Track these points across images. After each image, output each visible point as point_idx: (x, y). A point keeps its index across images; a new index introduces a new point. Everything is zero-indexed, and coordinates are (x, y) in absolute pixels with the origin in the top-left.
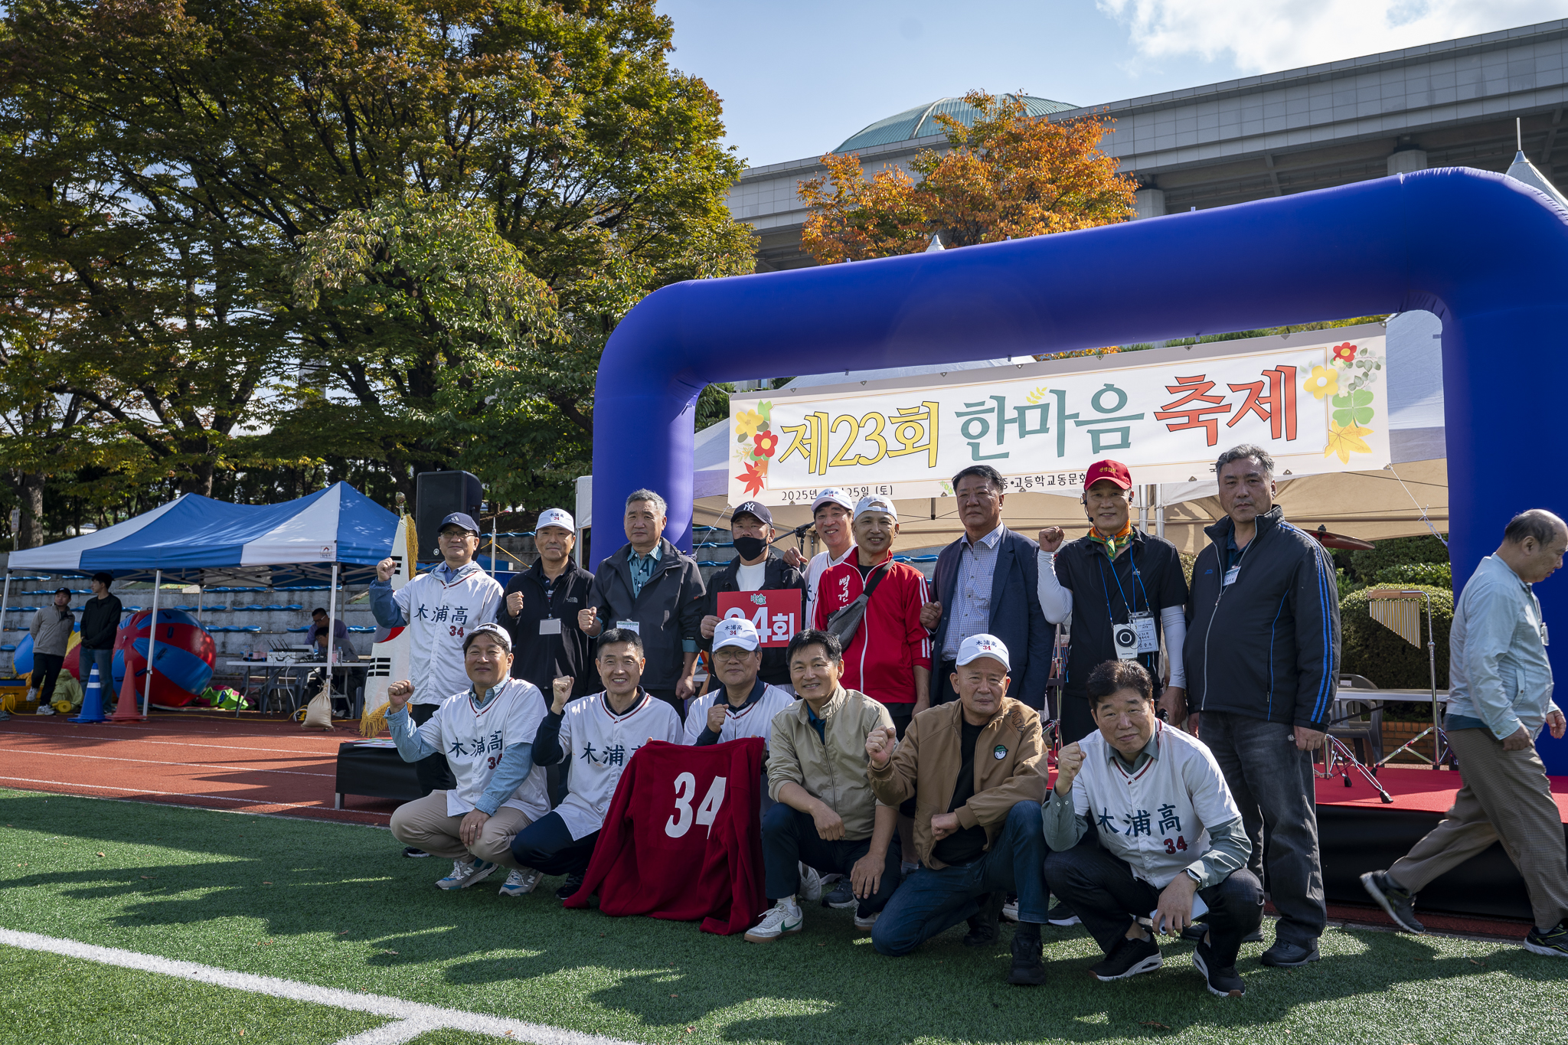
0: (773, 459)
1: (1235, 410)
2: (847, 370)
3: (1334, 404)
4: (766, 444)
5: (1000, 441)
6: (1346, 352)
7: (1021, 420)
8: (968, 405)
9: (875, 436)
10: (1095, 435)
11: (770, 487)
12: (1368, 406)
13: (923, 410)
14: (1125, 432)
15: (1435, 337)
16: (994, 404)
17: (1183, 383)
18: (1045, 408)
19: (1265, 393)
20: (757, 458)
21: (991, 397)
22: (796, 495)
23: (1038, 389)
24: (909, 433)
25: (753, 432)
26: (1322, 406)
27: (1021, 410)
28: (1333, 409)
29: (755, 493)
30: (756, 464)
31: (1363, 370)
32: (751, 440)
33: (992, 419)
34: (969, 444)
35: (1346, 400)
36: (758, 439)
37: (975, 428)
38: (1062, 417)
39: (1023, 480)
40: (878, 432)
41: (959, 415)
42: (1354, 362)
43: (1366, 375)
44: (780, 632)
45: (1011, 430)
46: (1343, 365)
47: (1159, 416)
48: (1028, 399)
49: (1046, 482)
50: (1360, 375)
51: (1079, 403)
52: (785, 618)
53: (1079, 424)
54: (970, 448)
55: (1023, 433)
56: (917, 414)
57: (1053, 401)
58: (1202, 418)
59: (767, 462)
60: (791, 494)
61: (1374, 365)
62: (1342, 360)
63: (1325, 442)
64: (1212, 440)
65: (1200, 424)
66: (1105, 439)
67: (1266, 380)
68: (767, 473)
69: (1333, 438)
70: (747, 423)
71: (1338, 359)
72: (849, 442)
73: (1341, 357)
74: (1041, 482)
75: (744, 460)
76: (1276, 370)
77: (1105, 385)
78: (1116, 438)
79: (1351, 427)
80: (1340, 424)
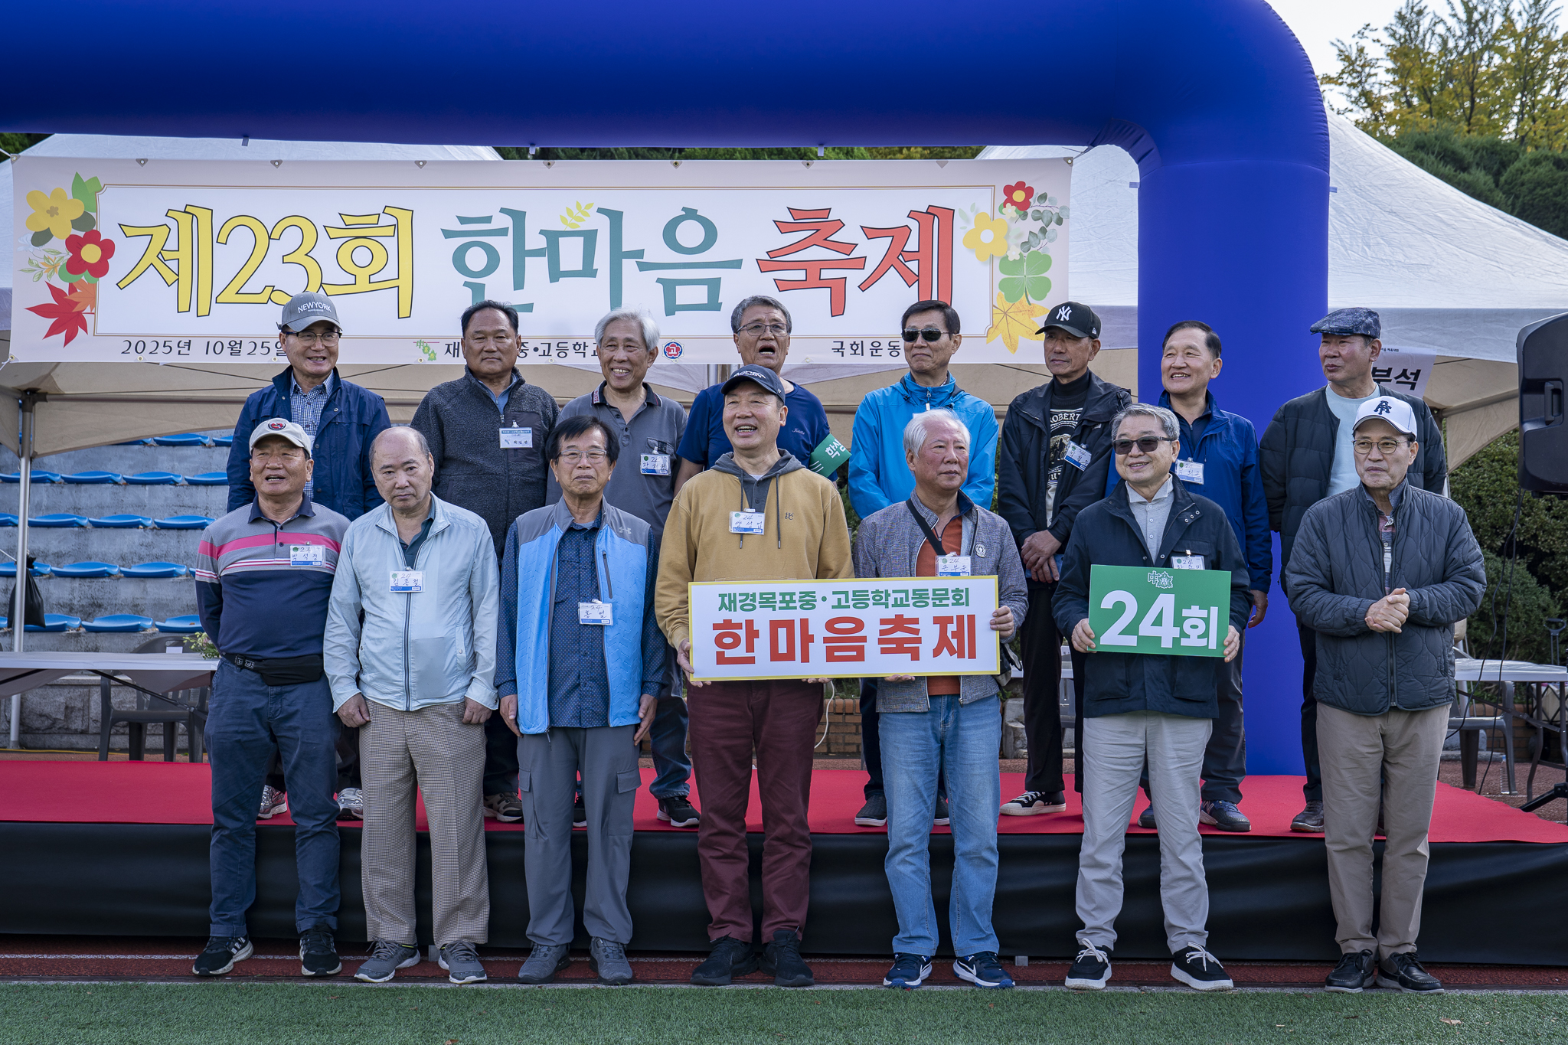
0: (105, 285)
1: (871, 266)
2: (246, 136)
3: (1002, 270)
4: (91, 254)
5: (519, 284)
6: (1019, 196)
7: (552, 251)
8: (463, 220)
9: (299, 257)
10: (669, 287)
11: (99, 331)
12: (1044, 275)
13: (385, 220)
14: (714, 285)
15: (1132, 185)
16: (507, 222)
17: (800, 219)
18: (590, 237)
19: (912, 245)
20: (74, 278)
21: (503, 210)
22: (151, 347)
23: (578, 205)
24: (362, 257)
25: (63, 230)
26: (987, 269)
27: (553, 237)
28: (1000, 276)
29: (68, 340)
30: (72, 289)
31: (1040, 224)
32: (58, 246)
33: (504, 246)
34: (466, 284)
35: (1017, 265)
36: (74, 244)
37: (476, 259)
38: (617, 255)
39: (554, 347)
40: (306, 247)
41: (448, 234)
42: (1030, 211)
43: (1043, 230)
45: (537, 268)
46: (1015, 215)
47: (764, 266)
48: (564, 220)
50: (1036, 231)
51: (643, 234)
53: (644, 267)
54: (469, 291)
55: (555, 274)
56: (376, 225)
57: (603, 225)
58: (826, 274)
59: (94, 286)
60: (141, 345)
61: (1055, 218)
62: (1014, 207)
63: (987, 323)
64: (838, 308)
65: (821, 283)
66: (684, 294)
67: (914, 225)
68: (93, 306)
69: (998, 317)
70: (48, 212)
71: (1008, 205)
72: (252, 264)
73: (1014, 203)
74: (582, 350)
75: (44, 278)
76: (927, 213)
77: (684, 209)
78: (700, 295)
79: (1021, 303)
80: (1008, 299)
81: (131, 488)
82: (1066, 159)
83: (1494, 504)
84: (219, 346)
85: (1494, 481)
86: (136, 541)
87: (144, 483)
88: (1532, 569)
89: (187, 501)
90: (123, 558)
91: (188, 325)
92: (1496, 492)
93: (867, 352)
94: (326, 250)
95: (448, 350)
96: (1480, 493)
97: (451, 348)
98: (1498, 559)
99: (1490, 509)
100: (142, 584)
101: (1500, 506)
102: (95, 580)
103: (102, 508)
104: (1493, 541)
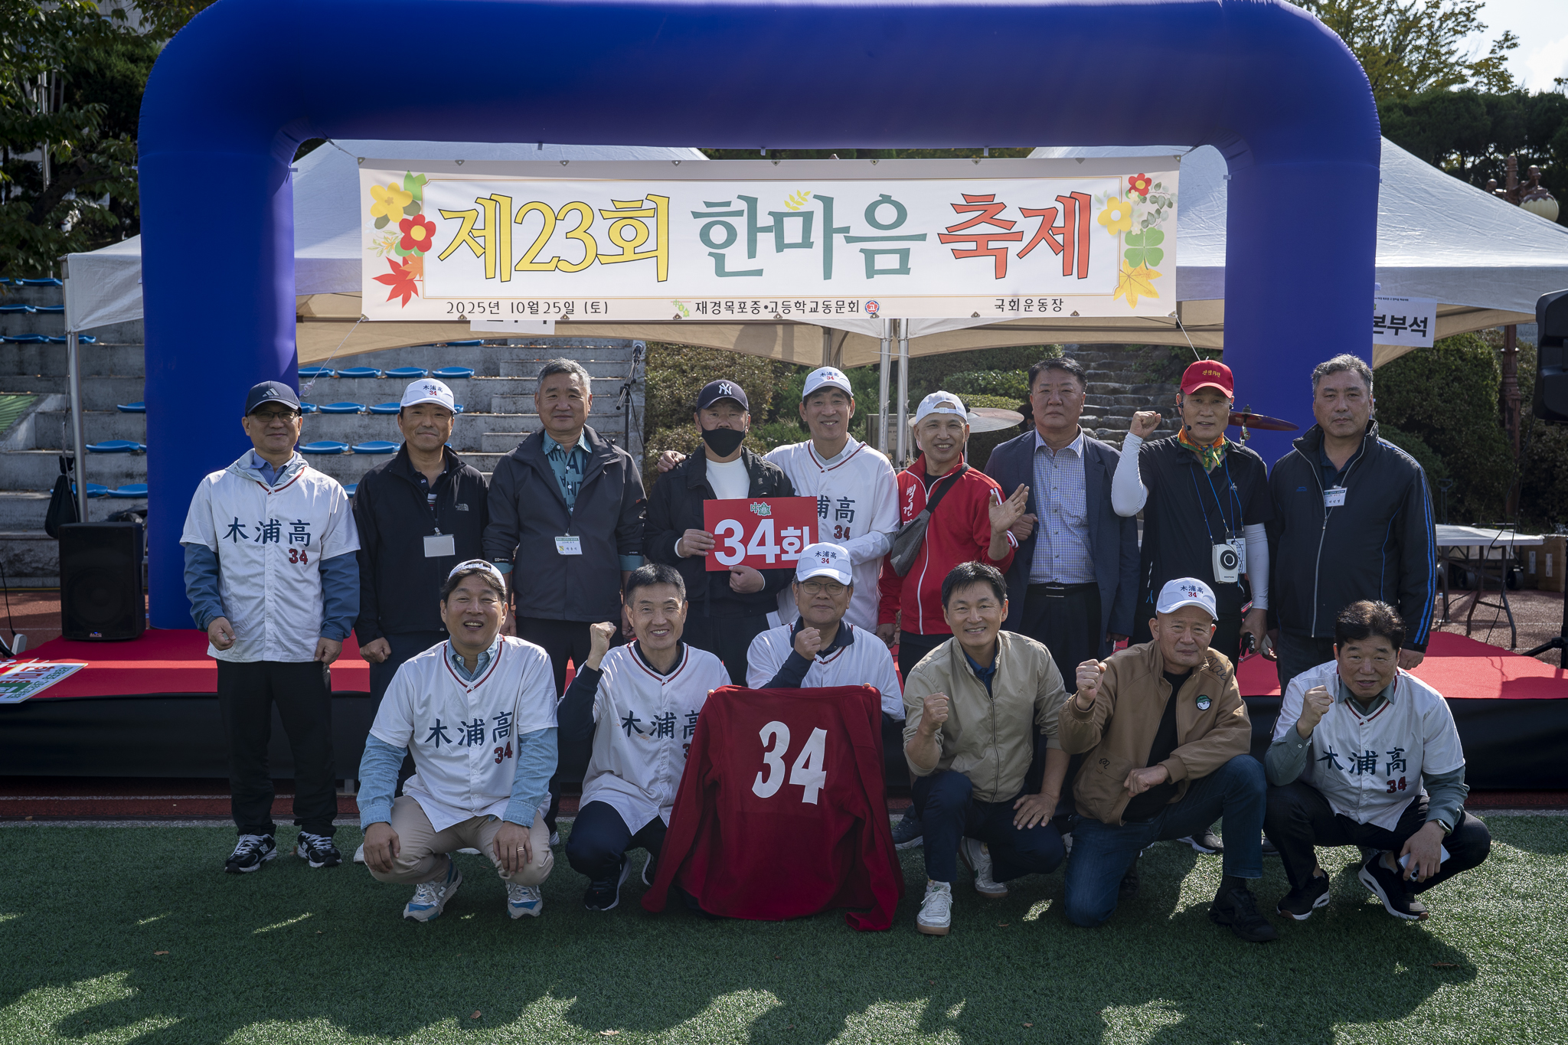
0: (430, 257)
1: (1027, 239)
2: (541, 143)
3: (1127, 242)
4: (418, 233)
5: (752, 254)
6: (1140, 185)
7: (778, 228)
8: (708, 204)
9: (579, 233)
10: (869, 255)
11: (428, 293)
12: (1158, 246)
13: (647, 205)
14: (904, 255)
15: (1223, 178)
16: (743, 206)
17: (971, 202)
18: (808, 217)
19: (1059, 222)
20: (407, 253)
21: (740, 197)
22: (468, 307)
23: (799, 193)
24: (629, 233)
25: (397, 215)
26: (1115, 242)
27: (779, 217)
28: (1125, 247)
29: (404, 302)
30: (405, 261)
31: (1156, 206)
32: (394, 226)
33: (741, 224)
34: (710, 254)
35: (1138, 238)
36: (405, 226)
37: (718, 234)
38: (829, 231)
39: (780, 305)
40: (584, 227)
41: (696, 215)
42: (1148, 196)
43: (1158, 212)
44: (791, 549)
45: (766, 241)
46: (1137, 199)
47: (944, 239)
48: (787, 204)
49: (807, 309)
50: (1153, 212)
51: (848, 214)
52: (798, 533)
53: (850, 240)
54: (712, 260)
55: (781, 246)
56: (640, 209)
57: (818, 208)
58: (992, 245)
59: (421, 259)
60: (460, 306)
61: (1167, 203)
62: (1137, 193)
63: (1115, 283)
64: (1001, 271)
65: (989, 252)
66: (881, 262)
67: (1060, 207)
68: (421, 275)
69: (1123, 279)
70: (386, 201)
71: (1133, 191)
72: (542, 240)
73: (1136, 189)
74: (801, 307)
75: (385, 254)
76: (1070, 197)
77: (881, 195)
78: (893, 262)
79: (1141, 268)
80: (1131, 264)
81: (344, 380)
82: (1175, 157)
83: (1400, 392)
84: (521, 306)
85: (1400, 374)
86: (356, 423)
87: (354, 377)
88: (1427, 440)
89: (387, 390)
90: (346, 436)
91: (494, 290)
92: (1401, 382)
93: (1022, 308)
94: (600, 228)
95: (698, 308)
96: (1389, 383)
97: (701, 306)
98: (1404, 434)
99: (1397, 395)
100: (369, 459)
101: (1405, 393)
102: (333, 456)
103: (323, 396)
104: (1398, 420)
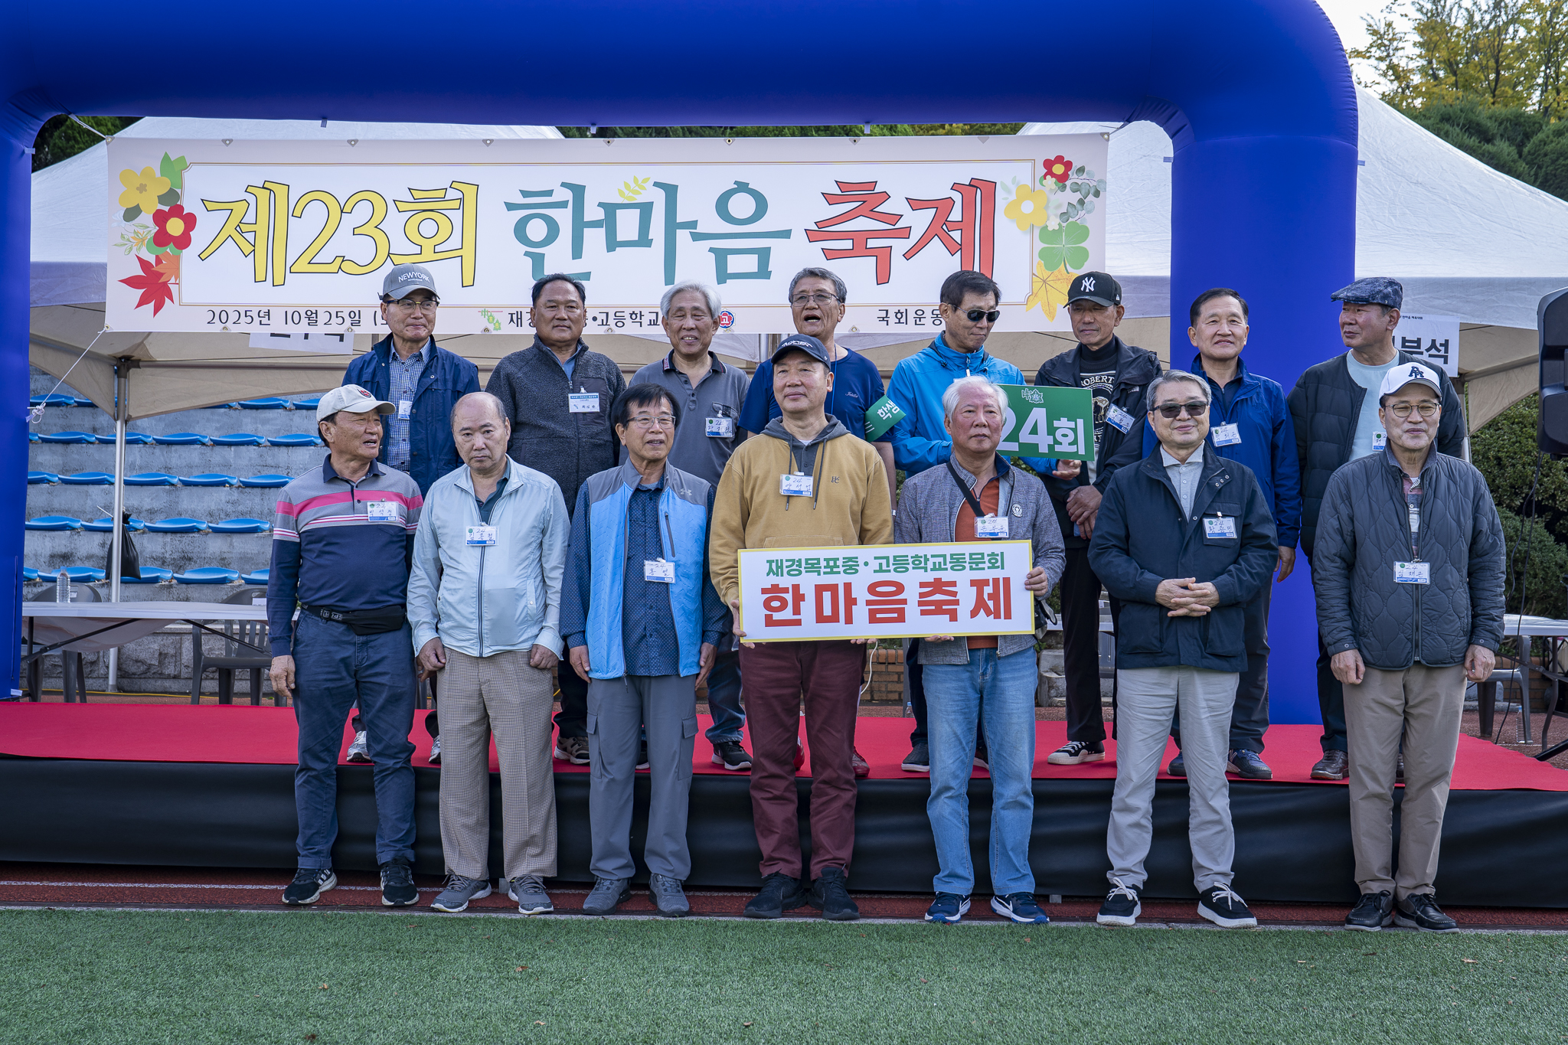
0: (188, 255)
1: (915, 236)
2: (324, 118)
3: (1042, 239)
4: (175, 227)
5: (577, 252)
6: (1058, 169)
7: (609, 223)
8: (525, 194)
9: (369, 229)
10: (721, 256)
11: (185, 300)
12: (1082, 245)
13: (452, 194)
14: (764, 255)
15: (1166, 159)
16: (567, 195)
17: (846, 191)
18: (646, 209)
19: (956, 215)
20: (160, 251)
21: (564, 185)
22: (233, 317)
23: (636, 180)
24: (428, 228)
25: (151, 205)
26: (1028, 238)
27: (610, 209)
28: (1039, 245)
29: (157, 310)
30: (158, 260)
31: (1078, 196)
32: (146, 219)
33: (564, 218)
34: (527, 254)
35: (1057, 233)
36: (160, 218)
37: (537, 230)
38: (672, 225)
39: (611, 316)
40: (375, 221)
41: (511, 207)
42: (1068, 183)
43: (1081, 202)
45: (594, 238)
46: (1054, 187)
47: (812, 236)
48: (621, 193)
49: (645, 321)
50: (1075, 203)
51: (697, 206)
53: (697, 237)
54: (529, 261)
55: (612, 244)
56: (443, 199)
57: (659, 198)
58: (871, 243)
59: (178, 258)
60: (224, 315)
61: (1092, 191)
62: (1054, 179)
63: (1027, 290)
64: (883, 276)
65: (868, 252)
66: (735, 264)
67: (957, 197)
68: (177, 277)
69: (1037, 286)
70: (137, 189)
71: (1048, 177)
72: (325, 235)
73: (1053, 175)
74: (638, 319)
75: (134, 251)
76: (970, 185)
77: (736, 183)
78: (750, 263)
79: (1059, 271)
80: (1047, 267)
81: (218, 449)
82: (1102, 134)
83: (1513, 465)
84: (296, 315)
85: (1514, 443)
86: (223, 498)
87: (230, 444)
88: (1550, 527)
89: (270, 461)
90: (211, 515)
91: (264, 295)
92: (1515, 453)
93: (911, 320)
94: (394, 222)
95: (512, 320)
96: (1500, 454)
97: (515, 317)
98: (1517, 518)
99: (1510, 470)
100: (229, 539)
101: (1520, 467)
102: (186, 535)
103: (191, 467)
104: (1512, 500)
